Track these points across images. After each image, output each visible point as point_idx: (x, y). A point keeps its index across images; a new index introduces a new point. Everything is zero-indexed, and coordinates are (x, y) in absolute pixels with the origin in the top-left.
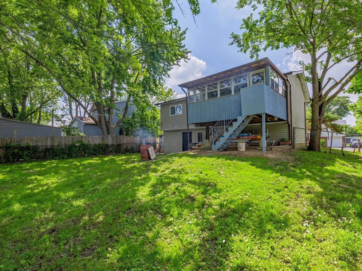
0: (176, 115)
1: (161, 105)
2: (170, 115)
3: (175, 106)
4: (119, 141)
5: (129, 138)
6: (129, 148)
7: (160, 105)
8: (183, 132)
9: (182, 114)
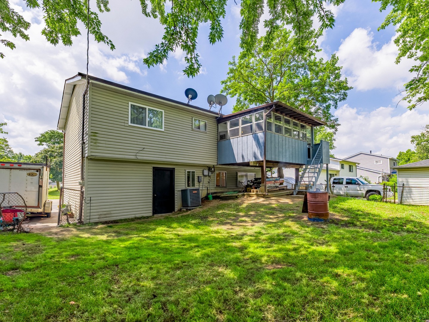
0: (147, 127)
2: (130, 124)
3: (147, 107)
8: (154, 168)
9: (163, 130)
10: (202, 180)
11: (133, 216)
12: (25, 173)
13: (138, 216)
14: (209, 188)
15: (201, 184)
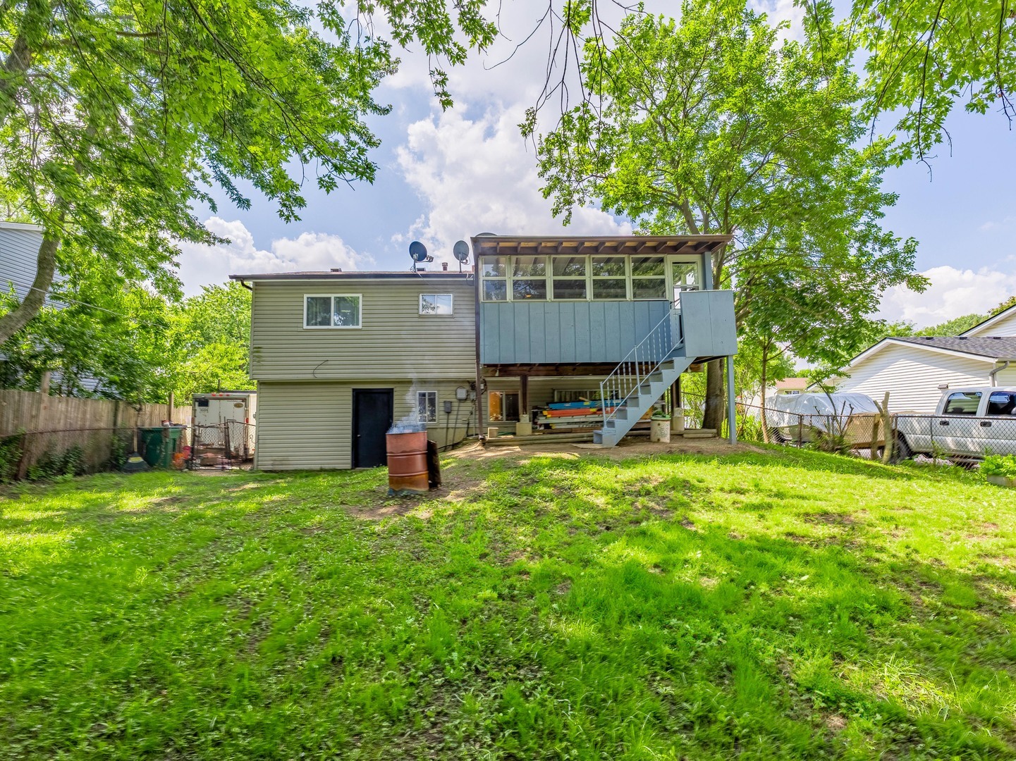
0: (332, 327)
1: (256, 284)
2: (305, 327)
3: (333, 296)
4: (16, 417)
5: (62, 407)
6: (58, 453)
7: (249, 283)
8: (354, 390)
9: (360, 327)
10: (456, 408)
11: (317, 467)
12: (232, 403)
13: (327, 467)
14: (471, 425)
15: (452, 416)
